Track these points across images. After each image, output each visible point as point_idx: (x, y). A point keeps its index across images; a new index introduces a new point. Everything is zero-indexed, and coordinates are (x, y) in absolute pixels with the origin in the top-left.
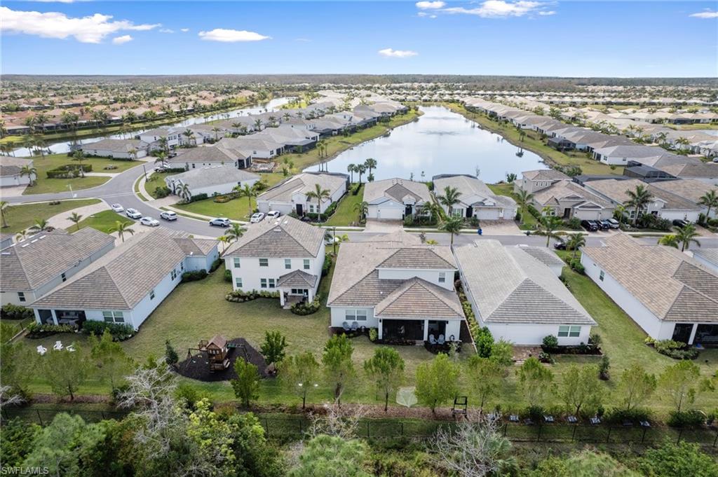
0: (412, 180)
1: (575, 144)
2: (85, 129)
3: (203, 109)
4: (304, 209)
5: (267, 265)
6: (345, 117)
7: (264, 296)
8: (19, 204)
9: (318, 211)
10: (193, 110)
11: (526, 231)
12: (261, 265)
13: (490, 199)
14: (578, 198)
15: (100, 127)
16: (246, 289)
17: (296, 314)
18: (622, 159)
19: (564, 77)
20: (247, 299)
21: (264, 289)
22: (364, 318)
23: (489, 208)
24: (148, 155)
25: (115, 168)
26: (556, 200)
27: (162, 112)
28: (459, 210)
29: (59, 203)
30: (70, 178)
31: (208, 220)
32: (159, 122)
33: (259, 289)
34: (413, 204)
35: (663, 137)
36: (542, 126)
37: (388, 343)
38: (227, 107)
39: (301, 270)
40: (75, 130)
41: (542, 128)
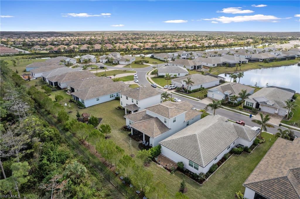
2: (169, 49)
3: (219, 46)
5: (128, 99)
6: (275, 54)
8: (118, 70)
9: (190, 89)
10: (214, 46)
13: (270, 102)
15: (174, 49)
20: (120, 109)
23: (269, 106)
24: (172, 60)
25: (156, 63)
27: (200, 46)
28: (251, 103)
29: (126, 71)
30: (140, 64)
31: (152, 83)
32: (197, 49)
34: (229, 95)
38: (231, 46)
40: (166, 50)
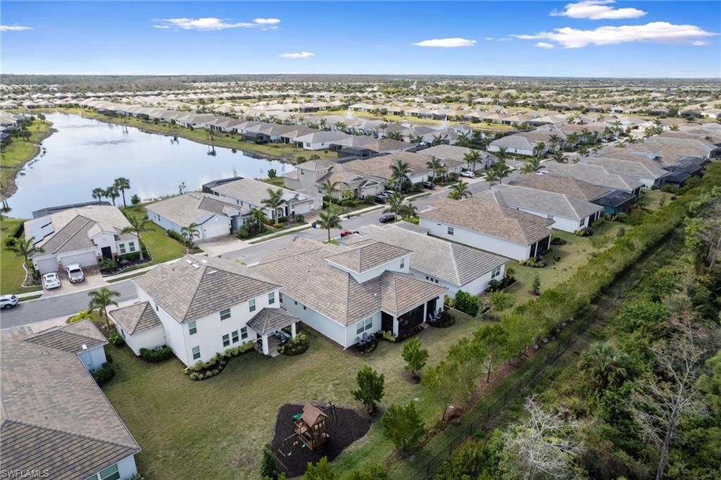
0: (182, 194)
1: (269, 137)
4: (114, 251)
5: (228, 316)
7: (233, 356)
9: (131, 249)
11: (346, 215)
12: (222, 318)
13: (300, 194)
14: (360, 178)
16: (207, 357)
17: (295, 355)
18: (321, 144)
19: (158, 75)
20: (220, 367)
21: (228, 347)
22: (369, 326)
23: (303, 202)
26: (345, 183)
28: (279, 210)
33: (222, 350)
35: (323, 122)
36: (217, 123)
37: (408, 337)
39: (266, 307)
41: (218, 125)
